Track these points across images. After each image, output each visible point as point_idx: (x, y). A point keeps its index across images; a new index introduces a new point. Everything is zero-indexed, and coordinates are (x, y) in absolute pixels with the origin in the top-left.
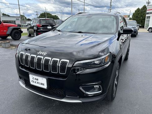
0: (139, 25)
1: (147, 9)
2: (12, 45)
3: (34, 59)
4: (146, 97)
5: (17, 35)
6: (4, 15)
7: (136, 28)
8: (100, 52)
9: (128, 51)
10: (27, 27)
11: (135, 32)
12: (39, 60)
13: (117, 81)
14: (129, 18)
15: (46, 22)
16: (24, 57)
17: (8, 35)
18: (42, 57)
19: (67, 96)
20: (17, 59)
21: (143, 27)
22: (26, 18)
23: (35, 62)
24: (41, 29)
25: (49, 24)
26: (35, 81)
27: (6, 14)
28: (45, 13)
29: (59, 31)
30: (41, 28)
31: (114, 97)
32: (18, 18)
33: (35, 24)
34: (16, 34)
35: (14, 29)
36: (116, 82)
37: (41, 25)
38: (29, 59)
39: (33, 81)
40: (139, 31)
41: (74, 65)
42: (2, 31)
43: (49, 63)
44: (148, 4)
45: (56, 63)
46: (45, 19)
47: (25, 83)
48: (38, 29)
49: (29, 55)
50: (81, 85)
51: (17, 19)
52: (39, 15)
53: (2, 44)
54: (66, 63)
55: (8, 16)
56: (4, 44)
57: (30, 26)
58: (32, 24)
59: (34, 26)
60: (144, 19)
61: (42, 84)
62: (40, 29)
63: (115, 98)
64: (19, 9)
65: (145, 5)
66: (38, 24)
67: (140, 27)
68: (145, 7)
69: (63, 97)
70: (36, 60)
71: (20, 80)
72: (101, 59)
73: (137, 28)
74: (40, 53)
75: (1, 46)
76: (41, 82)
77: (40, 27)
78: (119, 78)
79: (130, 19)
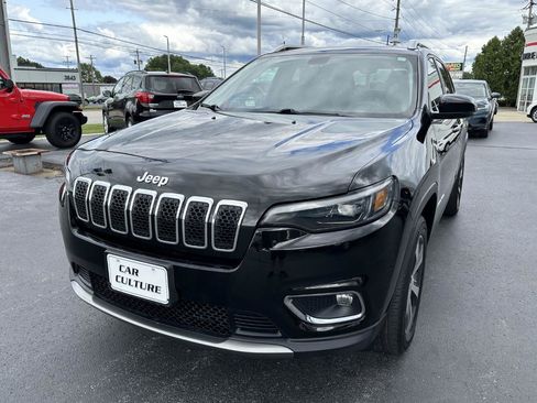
0: (497, 97)
1: (527, 43)
2: (49, 166)
3: (124, 200)
4: (523, 340)
5: (66, 131)
6: (22, 62)
7: (487, 107)
8: (355, 175)
9: (458, 182)
10: (101, 106)
11: (483, 120)
12: (143, 202)
13: (420, 283)
14: (460, 75)
15: (170, 85)
16: (89, 195)
17: (37, 131)
18: (153, 193)
19: (238, 332)
20: (66, 203)
21: (510, 104)
22: (98, 74)
23: (128, 211)
24: (151, 111)
25: (179, 92)
26: (127, 276)
27: (31, 61)
28: (165, 56)
29: (213, 108)
30: (151, 105)
31: (408, 339)
32: (70, 74)
33: (130, 94)
34: (65, 126)
35: (56, 110)
36: (414, 288)
37: (151, 97)
38: (108, 200)
39: (120, 279)
40: (496, 118)
41: (266, 220)
42: (14, 116)
43: (175, 212)
44: (530, 23)
45: (203, 211)
46: (164, 73)
47: (94, 288)
48: (140, 108)
49: (108, 185)
50: (291, 292)
51: (67, 78)
52: (145, 63)
53: (15, 161)
54: (235, 212)
55: (38, 67)
56: (21, 161)
57: (111, 100)
58: (120, 92)
59: (126, 100)
60: (516, 78)
61: (151, 288)
62: (148, 109)
63: (412, 345)
64: (76, 41)
65: (518, 28)
66: (141, 91)
67: (502, 104)
68: (517, 36)
69: (225, 335)
70: (130, 204)
71: (76, 278)
72: (360, 199)
73: (490, 106)
74: (146, 178)
75: (12, 169)
76: (148, 280)
77: (149, 101)
78: (426, 274)
79: (466, 76)
